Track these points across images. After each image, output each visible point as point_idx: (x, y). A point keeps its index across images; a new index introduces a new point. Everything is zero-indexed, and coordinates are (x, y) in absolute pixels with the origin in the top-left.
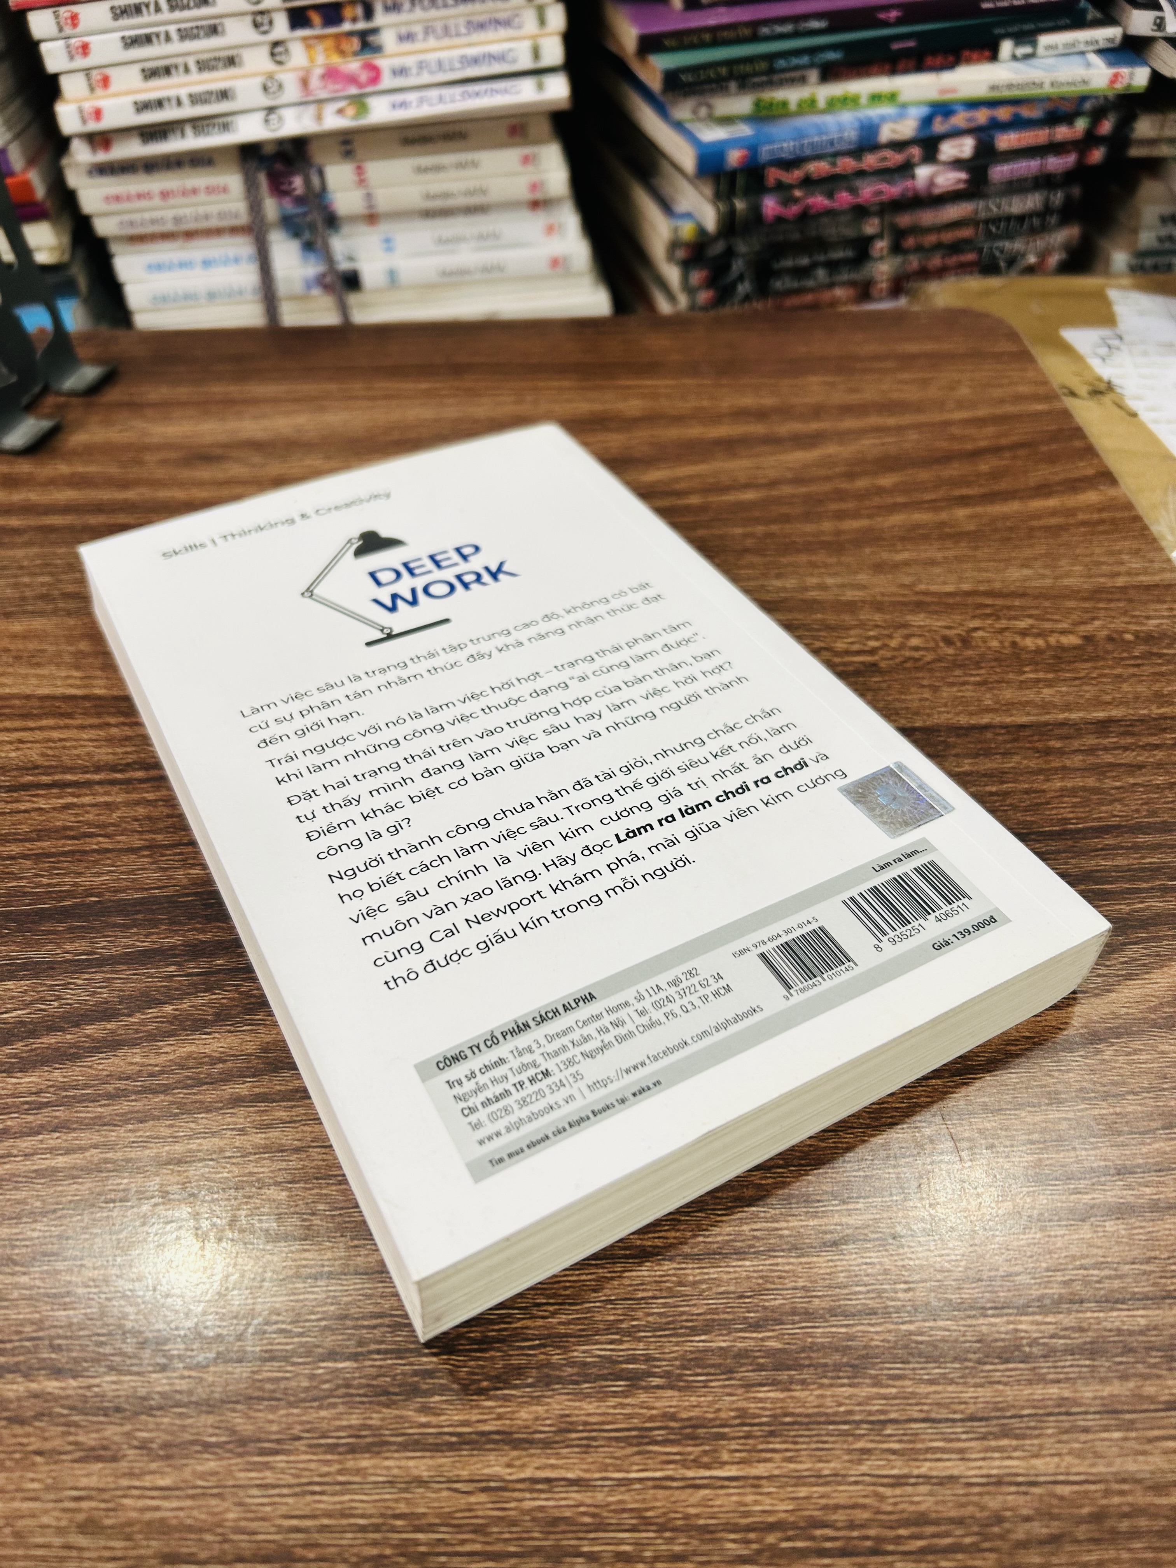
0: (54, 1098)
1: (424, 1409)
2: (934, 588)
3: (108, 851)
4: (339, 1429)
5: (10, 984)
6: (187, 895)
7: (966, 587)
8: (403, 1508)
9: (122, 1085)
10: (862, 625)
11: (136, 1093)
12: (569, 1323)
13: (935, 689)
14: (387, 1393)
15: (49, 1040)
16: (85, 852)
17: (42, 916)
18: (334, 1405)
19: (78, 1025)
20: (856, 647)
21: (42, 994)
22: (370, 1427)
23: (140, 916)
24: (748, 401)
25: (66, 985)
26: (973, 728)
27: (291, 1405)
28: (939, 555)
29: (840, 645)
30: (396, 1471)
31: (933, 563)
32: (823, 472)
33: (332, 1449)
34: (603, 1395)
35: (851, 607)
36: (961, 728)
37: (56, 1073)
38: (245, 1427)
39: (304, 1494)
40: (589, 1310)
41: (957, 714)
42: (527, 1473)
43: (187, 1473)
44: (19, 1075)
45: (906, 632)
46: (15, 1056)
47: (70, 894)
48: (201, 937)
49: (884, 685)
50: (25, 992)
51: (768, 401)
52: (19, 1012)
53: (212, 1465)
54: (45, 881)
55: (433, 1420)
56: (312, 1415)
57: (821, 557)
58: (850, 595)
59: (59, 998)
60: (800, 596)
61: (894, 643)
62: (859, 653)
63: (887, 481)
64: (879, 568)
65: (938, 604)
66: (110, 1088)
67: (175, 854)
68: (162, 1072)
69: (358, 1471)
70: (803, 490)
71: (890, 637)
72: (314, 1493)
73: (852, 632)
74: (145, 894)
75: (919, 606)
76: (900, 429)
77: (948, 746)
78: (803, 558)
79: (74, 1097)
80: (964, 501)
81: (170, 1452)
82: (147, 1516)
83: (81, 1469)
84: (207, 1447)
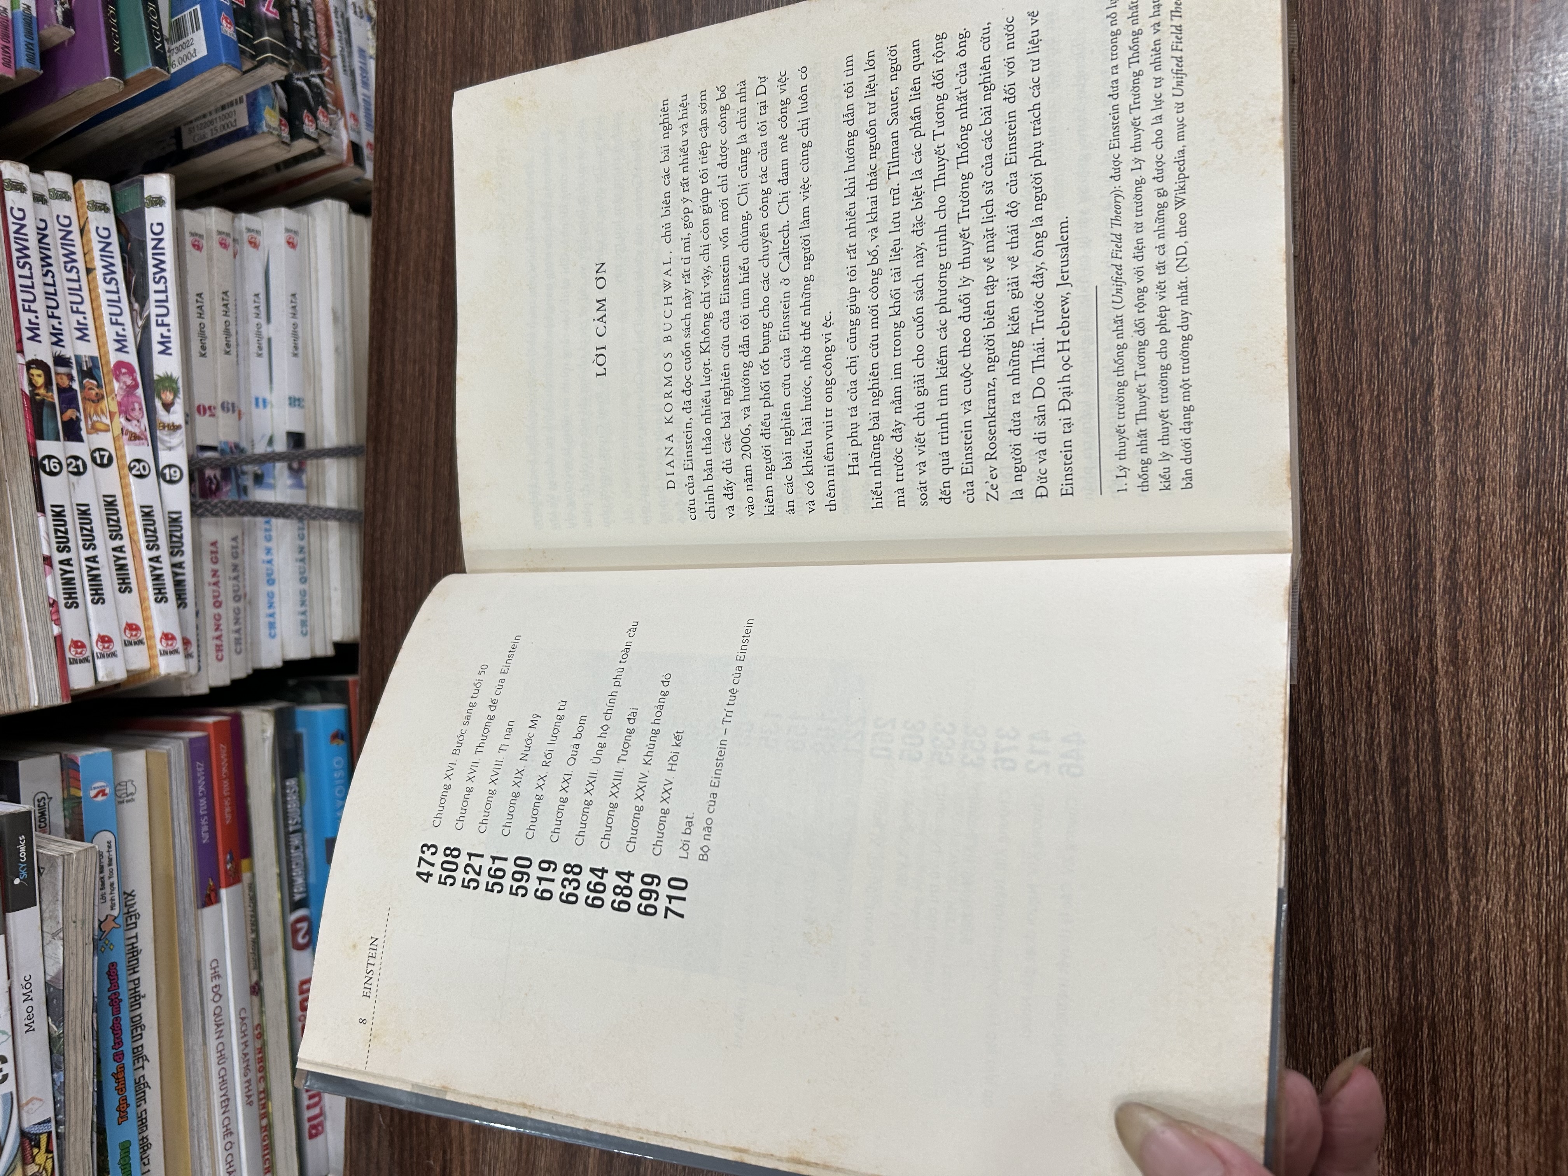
1: (1466, 175)
4: (1475, 221)
14: (1455, 197)
18: (1460, 228)
27: (1458, 251)
30: (1502, 185)
33: (1486, 224)
38: (1471, 274)
39: (1511, 234)
53: (1492, 289)
72: (1512, 229)
81: (1482, 314)
82: (1519, 318)
83: (1490, 362)
84: (1481, 294)
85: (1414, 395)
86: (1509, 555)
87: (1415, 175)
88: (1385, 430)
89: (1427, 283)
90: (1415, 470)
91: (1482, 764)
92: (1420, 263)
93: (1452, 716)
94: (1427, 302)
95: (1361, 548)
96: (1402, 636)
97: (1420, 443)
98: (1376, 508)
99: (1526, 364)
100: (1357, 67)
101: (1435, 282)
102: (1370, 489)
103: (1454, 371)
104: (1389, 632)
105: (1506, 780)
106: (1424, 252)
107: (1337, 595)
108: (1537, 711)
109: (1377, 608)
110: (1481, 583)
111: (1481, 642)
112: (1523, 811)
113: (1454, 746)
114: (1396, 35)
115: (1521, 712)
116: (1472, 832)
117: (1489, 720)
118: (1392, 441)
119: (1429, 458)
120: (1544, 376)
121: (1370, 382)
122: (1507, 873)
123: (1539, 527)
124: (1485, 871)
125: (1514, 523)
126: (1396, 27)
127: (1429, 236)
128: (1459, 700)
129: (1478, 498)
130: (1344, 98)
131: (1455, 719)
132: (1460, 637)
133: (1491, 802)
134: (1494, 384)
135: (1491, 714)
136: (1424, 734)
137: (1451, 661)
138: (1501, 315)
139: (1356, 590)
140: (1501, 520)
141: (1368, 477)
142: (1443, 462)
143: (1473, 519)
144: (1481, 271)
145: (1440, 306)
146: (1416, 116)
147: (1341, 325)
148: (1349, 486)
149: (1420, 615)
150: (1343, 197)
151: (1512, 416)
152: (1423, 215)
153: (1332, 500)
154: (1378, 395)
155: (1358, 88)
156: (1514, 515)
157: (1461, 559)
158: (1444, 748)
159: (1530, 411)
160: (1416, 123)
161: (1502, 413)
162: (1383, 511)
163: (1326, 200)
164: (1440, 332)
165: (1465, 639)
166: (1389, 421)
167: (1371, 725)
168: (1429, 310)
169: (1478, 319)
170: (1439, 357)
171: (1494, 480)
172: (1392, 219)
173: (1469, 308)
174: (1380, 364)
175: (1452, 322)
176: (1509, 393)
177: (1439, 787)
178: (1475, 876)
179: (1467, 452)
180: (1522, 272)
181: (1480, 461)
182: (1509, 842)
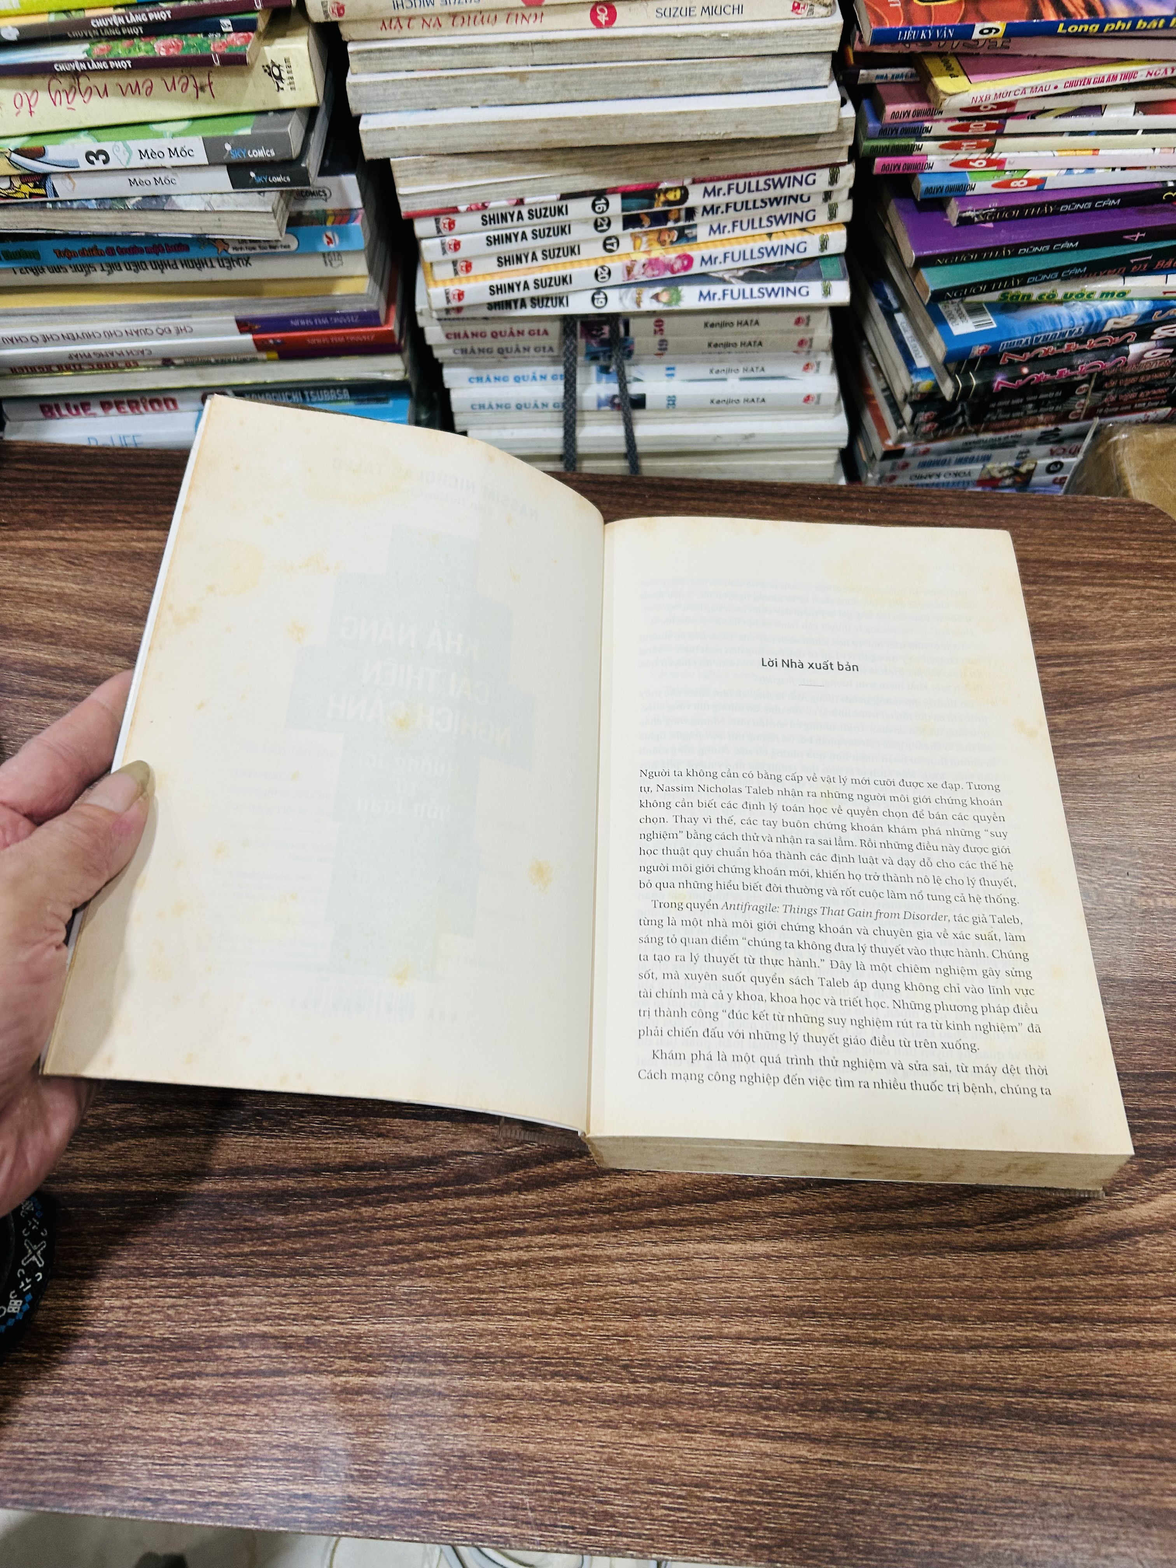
0: (548, 1211)
1: (766, 1417)
4: (725, 1423)
8: (759, 1467)
9: (584, 1205)
12: (836, 1378)
14: (746, 1407)
15: (538, 1170)
18: (721, 1411)
22: (740, 1424)
27: (701, 1408)
30: (755, 1448)
33: (722, 1433)
34: (855, 1420)
38: (680, 1418)
39: (711, 1455)
40: (847, 1372)
42: (819, 1456)
43: (653, 1439)
44: (525, 1193)
46: (521, 1180)
53: (665, 1435)
55: (771, 1424)
56: (711, 1414)
66: (578, 1207)
69: (737, 1446)
72: (716, 1455)
76: (1078, 657)
79: (559, 1211)
80: (1117, 748)
81: (643, 1426)
82: (637, 1459)
83: (601, 1432)
84: (661, 1426)
85: (578, 1365)
86: (432, 1442)
87: (770, 1373)
88: (551, 1339)
89: (675, 1380)
90: (514, 1364)
91: (254, 1411)
92: (693, 1374)
93: (298, 1388)
94: (660, 1379)
95: (450, 1315)
96: (371, 1348)
97: (537, 1368)
98: (483, 1330)
99: (597, 1463)
100: (870, 1327)
101: (675, 1386)
102: (500, 1325)
103: (596, 1401)
104: (375, 1336)
105: (238, 1432)
106: (702, 1379)
107: (410, 1294)
108: (295, 1460)
109: (396, 1327)
110: (411, 1417)
111: (360, 1415)
112: (209, 1445)
113: (271, 1388)
114: (894, 1362)
115: (296, 1447)
116: (196, 1401)
117: (291, 1419)
118: (540, 1345)
119: (523, 1376)
120: (585, 1478)
121: (594, 1328)
122: (158, 1429)
123: (454, 1468)
124: (161, 1411)
125: (460, 1446)
126: (902, 1363)
127: (717, 1383)
128: (312, 1394)
129: (483, 1416)
130: (844, 1315)
131: (294, 1390)
132: (365, 1396)
133: (220, 1419)
134: (581, 1433)
135: (296, 1421)
136: (284, 1363)
137: (345, 1389)
138: (641, 1442)
139: (414, 1310)
140: (463, 1436)
141: (511, 1323)
142: (517, 1388)
143: (466, 1412)
144: (682, 1427)
145: (654, 1390)
146: (822, 1376)
147: (646, 1305)
148: (504, 1308)
149: (388, 1364)
150: (758, 1311)
151: (552, 1449)
152: (735, 1379)
153: (494, 1293)
154: (581, 1335)
155: (851, 1327)
156: (465, 1447)
157: (432, 1400)
158: (271, 1380)
159: (555, 1464)
160: (817, 1376)
161: (555, 1440)
162: (481, 1336)
163: (757, 1296)
164: (631, 1389)
165: (363, 1401)
166: (558, 1343)
167: (295, 1318)
168: (652, 1380)
169: (640, 1423)
170: (609, 1388)
171: (498, 1430)
172: (733, 1352)
173: (649, 1415)
174: (608, 1338)
175: (639, 1400)
176: (573, 1447)
177: (237, 1374)
178: (158, 1402)
179: (526, 1409)
180: (678, 1462)
181: (516, 1419)
182: (184, 1432)
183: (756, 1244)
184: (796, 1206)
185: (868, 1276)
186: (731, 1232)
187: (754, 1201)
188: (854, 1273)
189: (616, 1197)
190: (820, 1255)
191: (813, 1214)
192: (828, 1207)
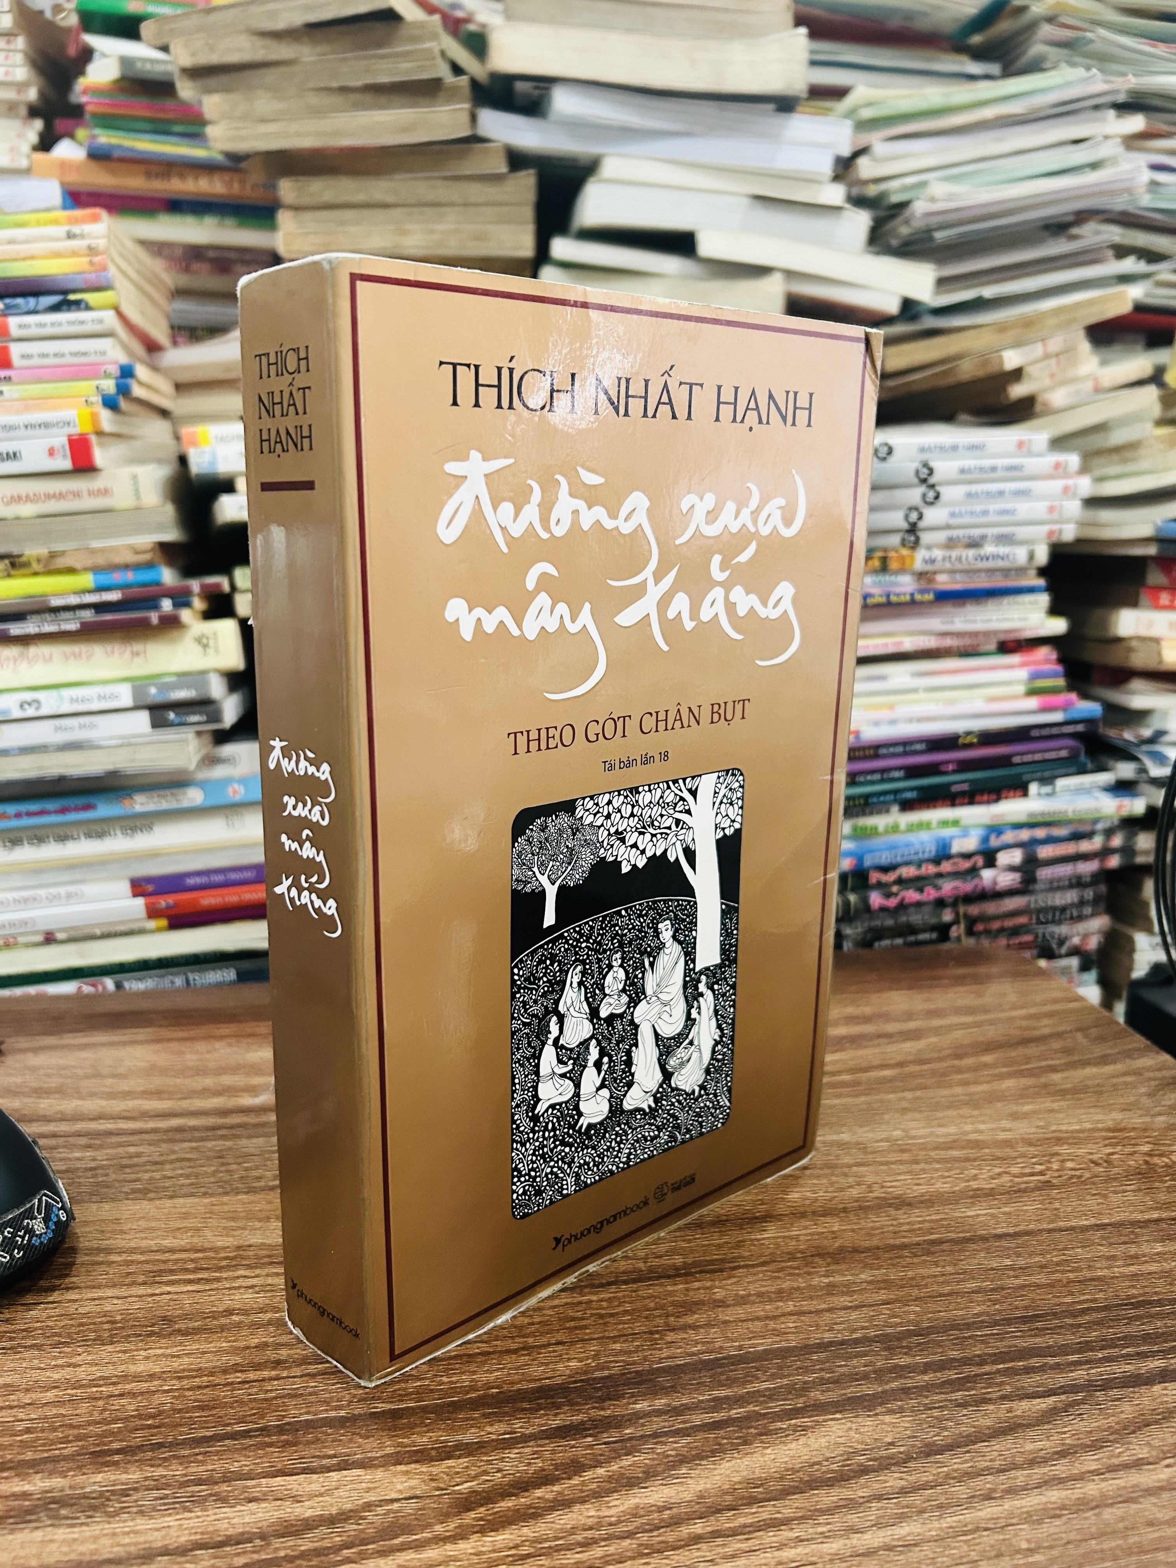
0: (532, 1550)
2: (1064, 1128)
3: (489, 1353)
5: (451, 1463)
6: (575, 1382)
7: (1088, 1126)
9: (589, 1534)
10: (1023, 1156)
11: (604, 1540)
13: (1105, 1196)
15: (508, 1504)
16: (470, 1356)
17: (456, 1407)
19: (527, 1491)
20: (1027, 1171)
21: (483, 1468)
23: (542, 1401)
24: (850, 1010)
25: (502, 1459)
26: (1149, 1221)
28: (1055, 1106)
29: (1015, 1170)
31: (1052, 1111)
32: (936, 1055)
35: (1008, 1143)
36: (1139, 1222)
37: (525, 1530)
41: (1132, 1212)
44: (492, 1534)
45: (1061, 1158)
46: (481, 1519)
47: (472, 1389)
48: (602, 1413)
49: (1064, 1195)
50: (467, 1467)
51: (868, 1010)
52: (469, 1484)
54: (445, 1379)
57: (965, 1111)
58: (1002, 1136)
59: (499, 1470)
60: (965, 1138)
61: (1055, 1166)
62: (1032, 1174)
63: (988, 1058)
64: (1015, 1116)
65: (1074, 1138)
66: (579, 1538)
67: (550, 1352)
68: (619, 1522)
70: (925, 1067)
71: (1049, 1162)
73: (1019, 1160)
74: (538, 1384)
75: (1059, 1141)
76: (979, 1025)
77: (1137, 1235)
78: (952, 1113)
79: (550, 1547)
80: (1053, 1069)
183: (867, 1536)
184: (903, 1483)
185: (1046, 1544)
186: (820, 1529)
187: (840, 1487)
188: (1024, 1545)
189: (635, 1516)
190: (965, 1533)
191: (932, 1488)
192: (948, 1476)
